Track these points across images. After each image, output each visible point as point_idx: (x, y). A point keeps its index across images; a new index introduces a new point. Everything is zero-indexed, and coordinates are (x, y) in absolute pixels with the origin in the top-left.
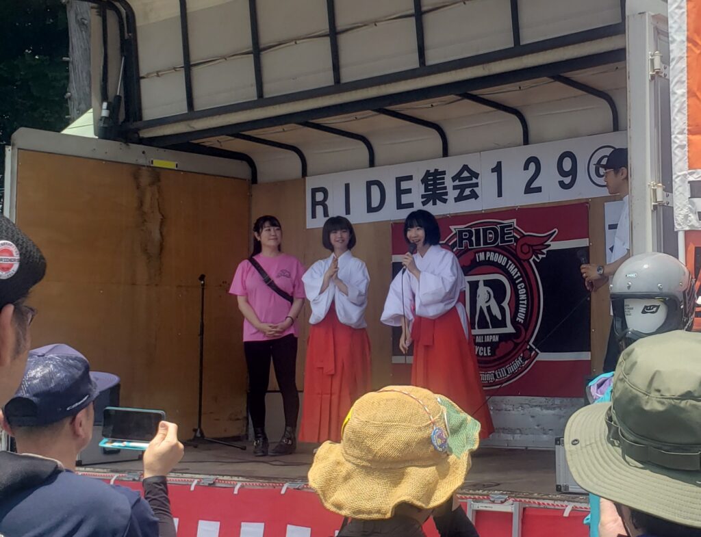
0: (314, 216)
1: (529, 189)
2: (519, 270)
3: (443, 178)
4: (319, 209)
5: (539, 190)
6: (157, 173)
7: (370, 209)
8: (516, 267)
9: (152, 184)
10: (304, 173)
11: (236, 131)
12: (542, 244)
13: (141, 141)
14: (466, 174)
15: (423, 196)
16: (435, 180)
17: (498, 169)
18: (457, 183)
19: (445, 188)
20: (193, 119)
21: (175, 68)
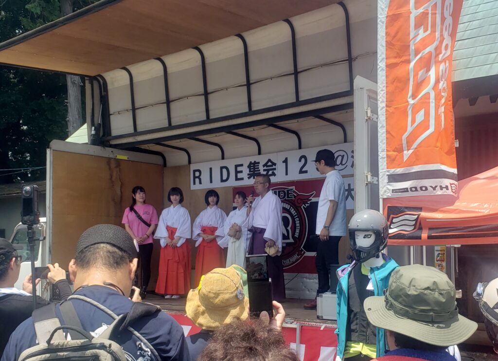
0: (194, 183)
1: (301, 172)
2: (296, 212)
3: (258, 166)
4: (197, 180)
5: (306, 172)
6: (118, 162)
7: (222, 181)
8: (295, 210)
9: (116, 167)
10: (190, 162)
11: (158, 142)
12: (307, 199)
13: (111, 146)
14: (270, 164)
15: (248, 174)
16: (254, 166)
17: (286, 161)
18: (265, 168)
19: (259, 170)
20: (136, 135)
21: (127, 110)
